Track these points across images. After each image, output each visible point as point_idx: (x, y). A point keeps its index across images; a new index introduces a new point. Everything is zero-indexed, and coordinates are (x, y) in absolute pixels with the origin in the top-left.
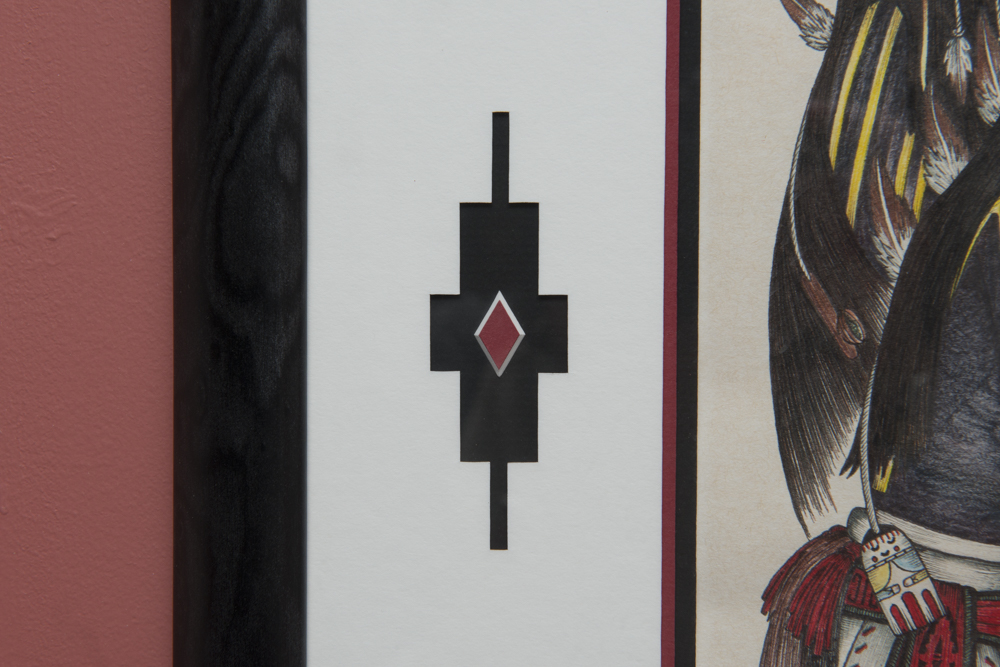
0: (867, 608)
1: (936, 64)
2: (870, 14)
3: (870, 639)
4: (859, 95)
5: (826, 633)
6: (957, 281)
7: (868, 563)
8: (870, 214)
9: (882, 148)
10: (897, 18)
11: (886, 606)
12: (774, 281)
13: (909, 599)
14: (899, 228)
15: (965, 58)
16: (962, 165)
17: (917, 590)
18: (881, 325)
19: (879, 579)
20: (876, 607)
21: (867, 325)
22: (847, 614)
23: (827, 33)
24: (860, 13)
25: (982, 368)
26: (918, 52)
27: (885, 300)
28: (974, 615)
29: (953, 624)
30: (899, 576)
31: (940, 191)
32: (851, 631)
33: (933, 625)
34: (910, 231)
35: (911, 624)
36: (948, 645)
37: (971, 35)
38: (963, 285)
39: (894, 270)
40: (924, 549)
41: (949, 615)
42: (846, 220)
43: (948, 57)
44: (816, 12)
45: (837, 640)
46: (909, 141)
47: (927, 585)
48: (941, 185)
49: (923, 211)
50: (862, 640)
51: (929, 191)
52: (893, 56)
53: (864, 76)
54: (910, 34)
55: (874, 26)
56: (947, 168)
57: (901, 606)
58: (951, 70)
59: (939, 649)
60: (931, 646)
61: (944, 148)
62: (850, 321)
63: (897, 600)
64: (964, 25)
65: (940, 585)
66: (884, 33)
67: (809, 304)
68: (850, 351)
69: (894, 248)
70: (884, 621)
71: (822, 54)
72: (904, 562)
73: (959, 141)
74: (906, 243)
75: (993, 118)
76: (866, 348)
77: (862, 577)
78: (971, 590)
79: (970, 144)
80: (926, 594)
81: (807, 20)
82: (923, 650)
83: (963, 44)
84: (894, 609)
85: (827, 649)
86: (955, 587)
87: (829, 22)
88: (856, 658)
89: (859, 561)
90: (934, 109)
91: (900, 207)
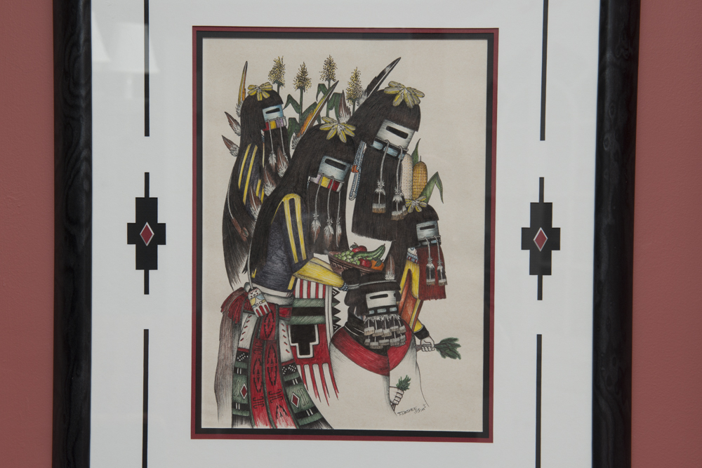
0: (250, 310)
1: (267, 161)
2: (249, 147)
3: (250, 319)
4: (246, 169)
5: (239, 317)
6: (273, 219)
7: (250, 298)
8: (249, 201)
9: (252, 183)
10: (256, 148)
11: (255, 309)
12: (224, 219)
13: (261, 307)
14: (257, 205)
15: (274, 159)
16: (274, 188)
17: (263, 305)
18: (253, 232)
19: (253, 302)
20: (252, 310)
21: (249, 231)
22: (244, 312)
23: (237, 152)
24: (246, 146)
25: (280, 244)
26: (262, 158)
27: (254, 225)
28: (279, 312)
29: (273, 314)
30: (258, 301)
31: (268, 195)
32: (245, 316)
33: (267, 314)
34: (260, 206)
35: (262, 314)
36: (272, 320)
37: (276, 153)
38: (274, 221)
39: (256, 217)
40: (264, 293)
41: (272, 312)
42: (243, 203)
43: (270, 159)
44: (234, 146)
45: (241, 319)
46: (259, 182)
47: (266, 303)
48: (268, 194)
49: (264, 200)
50: (248, 319)
51: (265, 195)
52: (255, 158)
53: (247, 164)
54: (259, 152)
55: (250, 150)
56: (270, 189)
57: (259, 310)
58: (271, 162)
59: (269, 321)
60: (267, 321)
61: (269, 184)
62: (244, 231)
63: (258, 308)
64: (274, 150)
65: (269, 303)
66: (252, 152)
67: (233, 226)
68: (245, 239)
69: (256, 211)
70: (254, 314)
71: (236, 158)
72: (259, 297)
73: (273, 181)
74: (259, 209)
75: (282, 176)
76: (249, 238)
77: (248, 301)
78: (277, 305)
79: (276, 183)
80: (265, 306)
81: (232, 148)
82: (265, 322)
83: (274, 155)
84: (257, 310)
85: (239, 322)
86: (273, 304)
87: (238, 149)
88: (246, 324)
89: (247, 297)
90: (266, 173)
91: (257, 199)
